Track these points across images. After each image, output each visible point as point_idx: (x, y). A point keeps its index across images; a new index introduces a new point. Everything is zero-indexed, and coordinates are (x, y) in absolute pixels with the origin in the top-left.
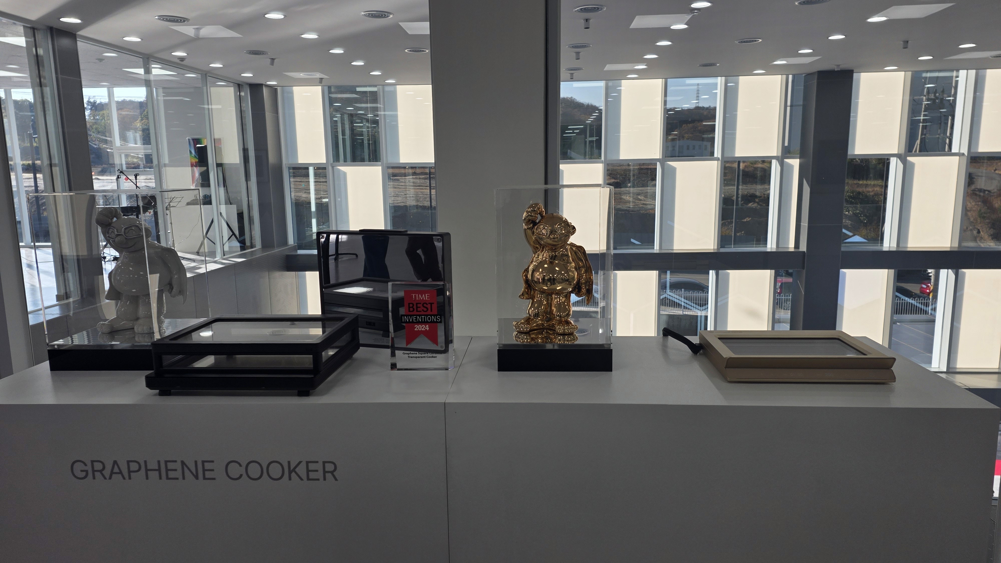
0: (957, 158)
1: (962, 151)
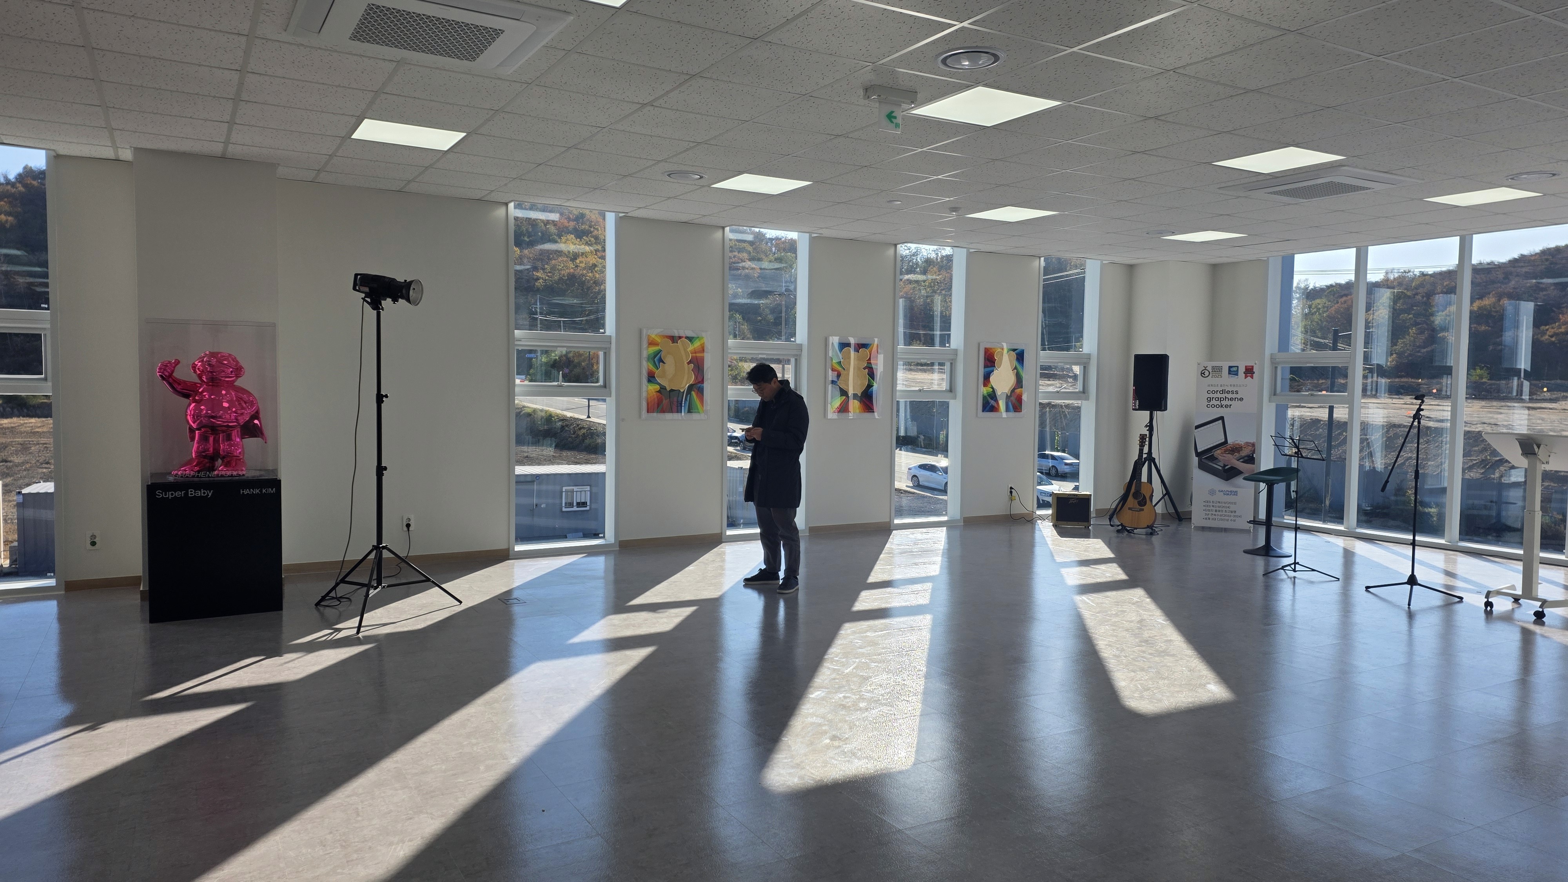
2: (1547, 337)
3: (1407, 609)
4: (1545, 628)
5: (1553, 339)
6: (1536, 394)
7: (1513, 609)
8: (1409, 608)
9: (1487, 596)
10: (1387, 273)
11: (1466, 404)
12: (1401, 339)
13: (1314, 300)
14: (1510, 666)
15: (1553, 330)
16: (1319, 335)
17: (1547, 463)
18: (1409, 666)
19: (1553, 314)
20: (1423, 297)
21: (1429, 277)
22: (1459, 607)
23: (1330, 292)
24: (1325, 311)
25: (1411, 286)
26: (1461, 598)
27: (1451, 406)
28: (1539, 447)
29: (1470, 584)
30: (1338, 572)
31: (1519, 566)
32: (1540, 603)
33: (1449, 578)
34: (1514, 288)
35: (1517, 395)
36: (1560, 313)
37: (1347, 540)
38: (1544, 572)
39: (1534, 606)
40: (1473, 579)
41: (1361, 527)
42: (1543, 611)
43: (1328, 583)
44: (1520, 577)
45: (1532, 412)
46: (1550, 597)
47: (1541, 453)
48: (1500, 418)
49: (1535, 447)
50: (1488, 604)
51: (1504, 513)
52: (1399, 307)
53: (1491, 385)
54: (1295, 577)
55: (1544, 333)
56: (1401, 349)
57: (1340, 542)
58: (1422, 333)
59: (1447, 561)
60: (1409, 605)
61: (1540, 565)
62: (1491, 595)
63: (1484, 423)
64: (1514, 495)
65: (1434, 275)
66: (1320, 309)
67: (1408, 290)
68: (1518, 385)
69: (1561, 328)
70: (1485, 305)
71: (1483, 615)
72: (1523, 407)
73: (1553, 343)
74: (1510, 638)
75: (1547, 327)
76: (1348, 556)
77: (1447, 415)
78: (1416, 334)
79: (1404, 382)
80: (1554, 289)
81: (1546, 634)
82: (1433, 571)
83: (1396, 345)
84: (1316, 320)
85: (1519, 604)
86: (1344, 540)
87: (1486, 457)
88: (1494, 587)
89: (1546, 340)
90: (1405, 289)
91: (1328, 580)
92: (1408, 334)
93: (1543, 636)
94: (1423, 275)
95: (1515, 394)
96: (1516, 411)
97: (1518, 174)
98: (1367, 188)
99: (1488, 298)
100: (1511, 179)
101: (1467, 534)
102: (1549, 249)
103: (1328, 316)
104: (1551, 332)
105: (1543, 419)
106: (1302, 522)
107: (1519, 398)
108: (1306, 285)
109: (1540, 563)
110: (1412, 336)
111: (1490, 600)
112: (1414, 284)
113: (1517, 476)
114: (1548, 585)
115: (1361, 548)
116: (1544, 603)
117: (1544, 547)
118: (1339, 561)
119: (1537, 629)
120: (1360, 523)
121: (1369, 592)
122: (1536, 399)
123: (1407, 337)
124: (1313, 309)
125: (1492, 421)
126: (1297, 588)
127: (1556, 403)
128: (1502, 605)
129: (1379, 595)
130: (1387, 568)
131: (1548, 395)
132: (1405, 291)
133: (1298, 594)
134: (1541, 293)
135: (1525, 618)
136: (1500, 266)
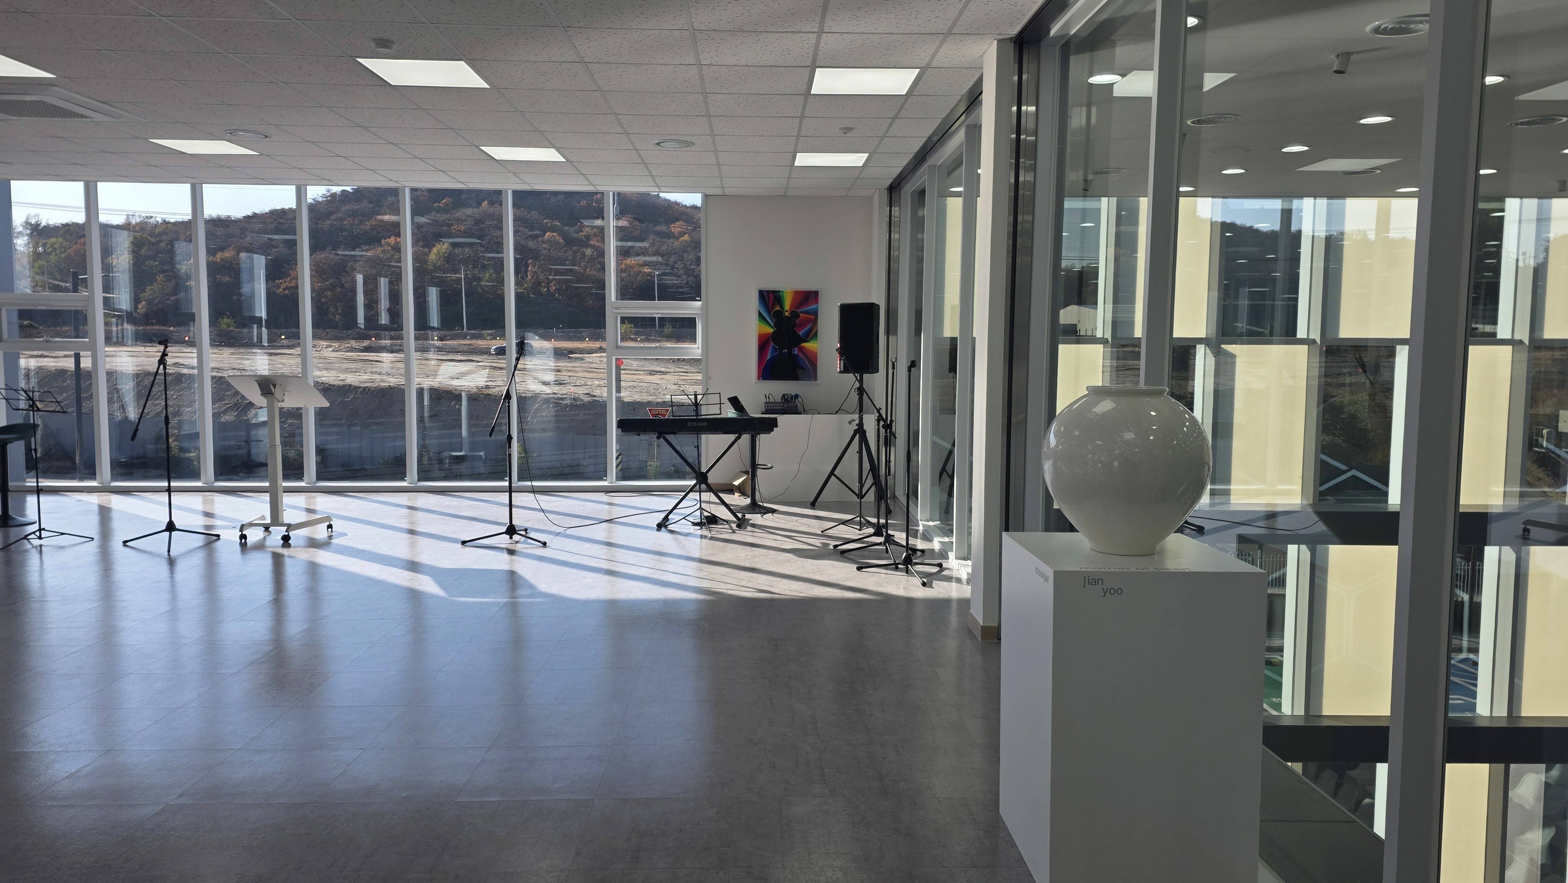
0: (1304, 348)
1: (1312, 337)
2: (281, 290)
3: (167, 556)
4: (291, 549)
5: (286, 292)
6: (276, 341)
7: (264, 537)
8: (169, 555)
9: (241, 530)
10: (128, 215)
11: (211, 351)
12: (149, 286)
13: (49, 238)
14: (266, 590)
15: (285, 284)
16: (59, 278)
17: (283, 401)
18: (173, 612)
19: (284, 269)
20: (167, 245)
21: (171, 225)
22: (218, 544)
23: (67, 230)
24: (62, 252)
25: (155, 233)
26: (218, 536)
27: (197, 353)
28: (275, 387)
29: (226, 521)
30: (93, 530)
31: (266, 497)
32: (285, 528)
33: (206, 518)
34: (250, 243)
35: (257, 342)
36: (290, 269)
37: (102, 496)
38: (287, 499)
39: (282, 531)
40: (229, 515)
41: (116, 480)
42: (288, 534)
43: (80, 546)
44: (268, 507)
45: (273, 358)
46: (293, 521)
47: (277, 392)
48: (247, 364)
49: (272, 387)
50: (243, 537)
51: (253, 451)
52: (144, 253)
53: (238, 332)
54: (41, 546)
55: (278, 287)
56: (149, 296)
57: (94, 499)
58: (170, 280)
59: (205, 502)
60: (169, 551)
61: (284, 494)
62: (244, 528)
63: (234, 369)
64: (262, 432)
65: (176, 224)
66: (56, 249)
67: (152, 237)
68: (258, 333)
69: (292, 283)
70: (227, 257)
71: (238, 548)
72: (266, 353)
73: (286, 295)
74: (262, 564)
75: (281, 281)
76: (104, 513)
77: (194, 362)
78: (165, 282)
79: (155, 330)
80: (283, 247)
81: (292, 555)
82: (191, 514)
83: (145, 292)
84: (53, 260)
85: (270, 532)
86: (98, 496)
87: (238, 400)
88: (246, 521)
89: (281, 292)
90: (148, 235)
91: (82, 541)
92: (156, 282)
93: (290, 557)
94: (165, 222)
95: (255, 340)
96: (258, 357)
97: (234, 130)
98: (86, 117)
99: (229, 251)
100: (230, 133)
101: (221, 475)
102: (276, 210)
103: (67, 257)
104: (283, 286)
105: (283, 364)
106: (45, 483)
107: (260, 345)
108: (37, 222)
109: (284, 492)
110: (160, 284)
111: (244, 533)
112: (157, 231)
113: (263, 417)
114: (292, 510)
115: (117, 502)
116: (290, 527)
117: (286, 477)
118: (95, 519)
119: (285, 551)
120: (115, 476)
121: (127, 546)
122: (277, 346)
123: (155, 284)
124: (48, 248)
125: (241, 367)
126: (44, 557)
127: (292, 349)
128: (254, 535)
129: (138, 547)
130: (145, 518)
131: (285, 342)
132: (149, 237)
133: (46, 563)
134: (273, 249)
135: (274, 543)
136: (237, 221)
